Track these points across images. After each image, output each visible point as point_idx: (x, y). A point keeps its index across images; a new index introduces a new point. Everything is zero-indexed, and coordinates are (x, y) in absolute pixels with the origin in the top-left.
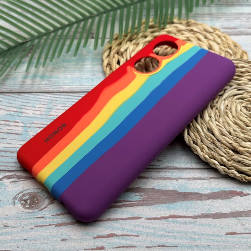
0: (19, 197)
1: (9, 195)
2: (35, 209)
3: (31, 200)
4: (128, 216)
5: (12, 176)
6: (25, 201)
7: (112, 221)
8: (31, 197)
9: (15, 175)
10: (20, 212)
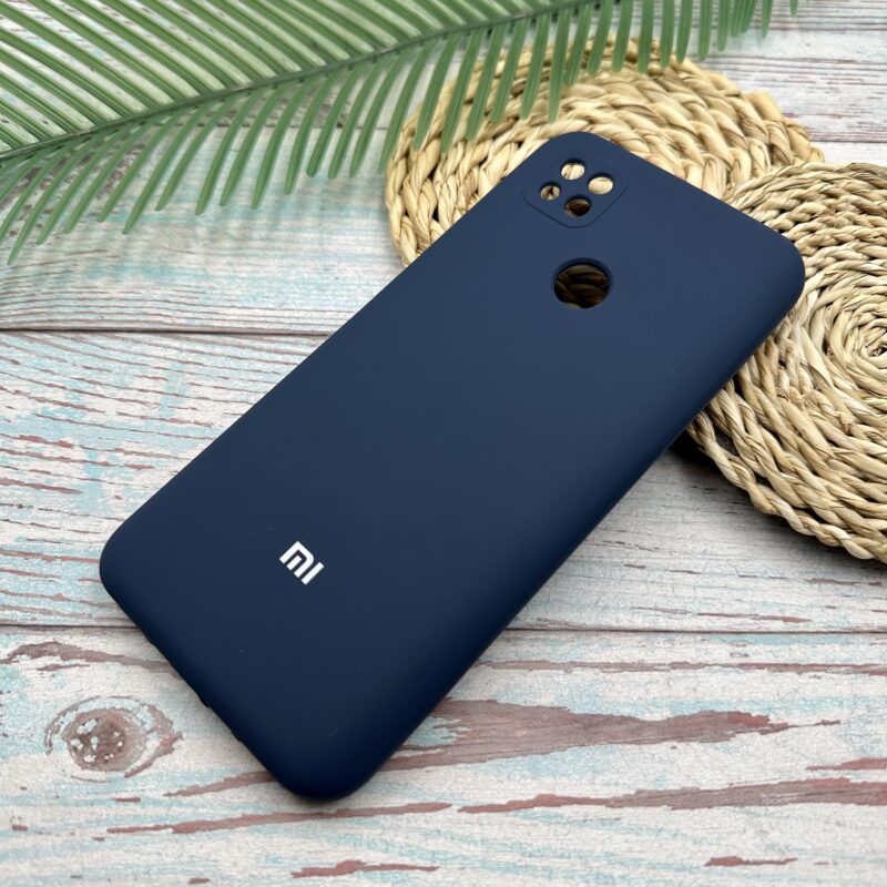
0: (66, 724)
1: (34, 716)
2: (112, 770)
3: (102, 736)
4: (407, 801)
5: (47, 648)
6: (85, 739)
7: (356, 818)
8: (103, 725)
9: (56, 643)
10: (66, 780)
